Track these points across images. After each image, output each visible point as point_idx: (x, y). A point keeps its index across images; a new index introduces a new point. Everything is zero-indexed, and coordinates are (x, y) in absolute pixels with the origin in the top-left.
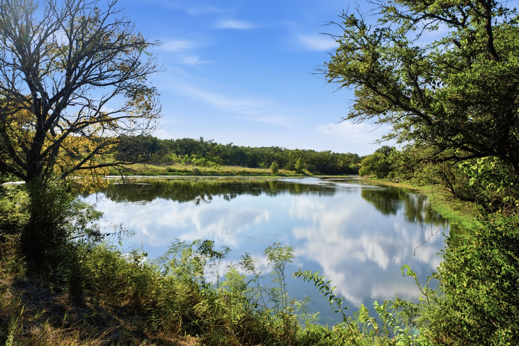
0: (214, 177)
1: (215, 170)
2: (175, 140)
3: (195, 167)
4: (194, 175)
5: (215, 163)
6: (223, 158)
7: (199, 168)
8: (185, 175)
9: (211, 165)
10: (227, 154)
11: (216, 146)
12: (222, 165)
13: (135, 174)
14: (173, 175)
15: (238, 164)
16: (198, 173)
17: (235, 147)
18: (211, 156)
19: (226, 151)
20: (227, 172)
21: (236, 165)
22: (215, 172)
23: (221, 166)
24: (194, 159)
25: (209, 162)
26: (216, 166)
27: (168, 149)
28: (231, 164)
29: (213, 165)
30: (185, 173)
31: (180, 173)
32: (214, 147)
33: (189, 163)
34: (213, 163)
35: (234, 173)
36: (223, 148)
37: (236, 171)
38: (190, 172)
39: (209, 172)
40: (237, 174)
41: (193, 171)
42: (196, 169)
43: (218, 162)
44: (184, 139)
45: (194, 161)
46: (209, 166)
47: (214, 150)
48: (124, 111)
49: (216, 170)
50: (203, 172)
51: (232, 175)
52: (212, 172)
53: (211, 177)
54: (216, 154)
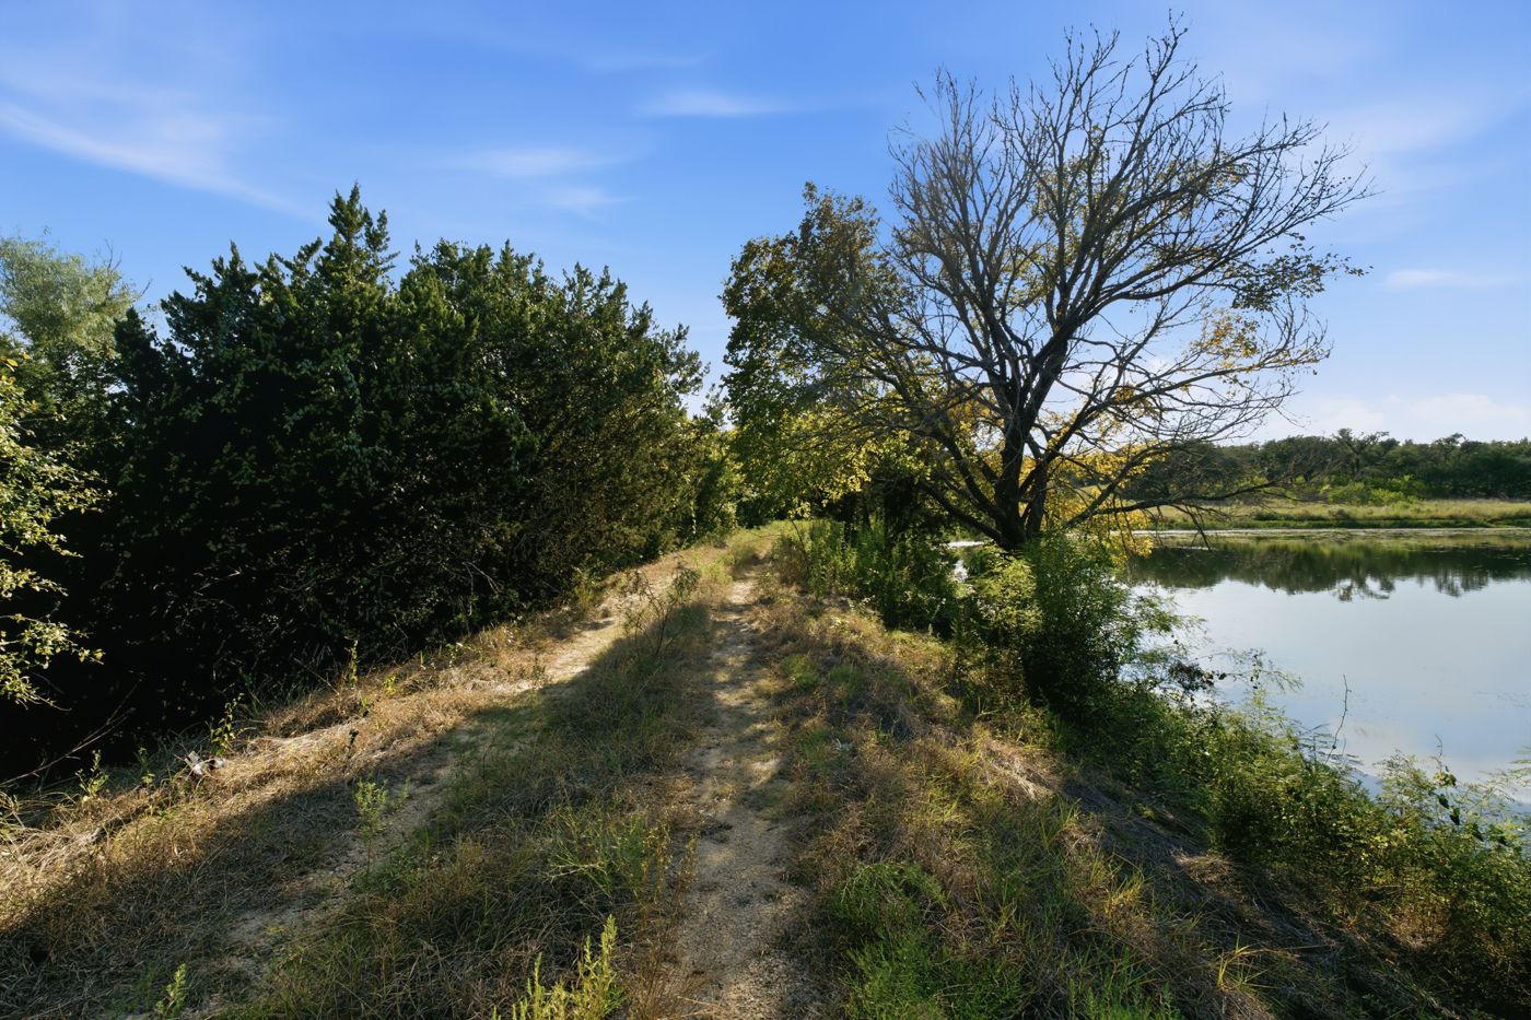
0: (1406, 530)
1: (1403, 513)
2: (1262, 443)
3: (1335, 508)
4: (1335, 527)
5: (1401, 494)
6: (1427, 482)
7: (1347, 509)
8: (1306, 527)
9: (1386, 499)
10: (1440, 467)
11: (1397, 450)
12: (1428, 499)
13: (1171, 528)
14: (1271, 526)
15: (1490, 494)
16: (1348, 522)
17: (1470, 447)
18: (1380, 476)
19: (1436, 461)
20: (1451, 517)
21: (1481, 497)
22: (1407, 518)
23: (1425, 502)
24: (1326, 487)
25: (1379, 493)
26: (1405, 503)
27: (1246, 466)
28: (1458, 493)
29: (1395, 500)
30: (1306, 523)
31: (1292, 523)
32: (1391, 453)
33: (1313, 498)
34: (1393, 495)
35: (1481, 520)
36: (1422, 453)
37: (1489, 513)
38: (1320, 518)
39: (1385, 519)
40: (1494, 521)
41: (1330, 517)
42: (1341, 512)
43: (1408, 492)
44: (1290, 441)
45: (1327, 491)
46: (1379, 503)
47: (1392, 460)
48: (1180, 369)
49: (1409, 513)
50: (1365, 518)
51: (1472, 523)
52: (1397, 518)
53: (1394, 530)
54: (1398, 470)
